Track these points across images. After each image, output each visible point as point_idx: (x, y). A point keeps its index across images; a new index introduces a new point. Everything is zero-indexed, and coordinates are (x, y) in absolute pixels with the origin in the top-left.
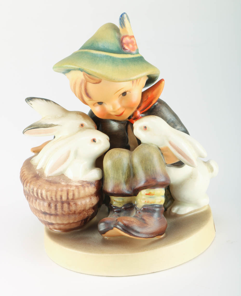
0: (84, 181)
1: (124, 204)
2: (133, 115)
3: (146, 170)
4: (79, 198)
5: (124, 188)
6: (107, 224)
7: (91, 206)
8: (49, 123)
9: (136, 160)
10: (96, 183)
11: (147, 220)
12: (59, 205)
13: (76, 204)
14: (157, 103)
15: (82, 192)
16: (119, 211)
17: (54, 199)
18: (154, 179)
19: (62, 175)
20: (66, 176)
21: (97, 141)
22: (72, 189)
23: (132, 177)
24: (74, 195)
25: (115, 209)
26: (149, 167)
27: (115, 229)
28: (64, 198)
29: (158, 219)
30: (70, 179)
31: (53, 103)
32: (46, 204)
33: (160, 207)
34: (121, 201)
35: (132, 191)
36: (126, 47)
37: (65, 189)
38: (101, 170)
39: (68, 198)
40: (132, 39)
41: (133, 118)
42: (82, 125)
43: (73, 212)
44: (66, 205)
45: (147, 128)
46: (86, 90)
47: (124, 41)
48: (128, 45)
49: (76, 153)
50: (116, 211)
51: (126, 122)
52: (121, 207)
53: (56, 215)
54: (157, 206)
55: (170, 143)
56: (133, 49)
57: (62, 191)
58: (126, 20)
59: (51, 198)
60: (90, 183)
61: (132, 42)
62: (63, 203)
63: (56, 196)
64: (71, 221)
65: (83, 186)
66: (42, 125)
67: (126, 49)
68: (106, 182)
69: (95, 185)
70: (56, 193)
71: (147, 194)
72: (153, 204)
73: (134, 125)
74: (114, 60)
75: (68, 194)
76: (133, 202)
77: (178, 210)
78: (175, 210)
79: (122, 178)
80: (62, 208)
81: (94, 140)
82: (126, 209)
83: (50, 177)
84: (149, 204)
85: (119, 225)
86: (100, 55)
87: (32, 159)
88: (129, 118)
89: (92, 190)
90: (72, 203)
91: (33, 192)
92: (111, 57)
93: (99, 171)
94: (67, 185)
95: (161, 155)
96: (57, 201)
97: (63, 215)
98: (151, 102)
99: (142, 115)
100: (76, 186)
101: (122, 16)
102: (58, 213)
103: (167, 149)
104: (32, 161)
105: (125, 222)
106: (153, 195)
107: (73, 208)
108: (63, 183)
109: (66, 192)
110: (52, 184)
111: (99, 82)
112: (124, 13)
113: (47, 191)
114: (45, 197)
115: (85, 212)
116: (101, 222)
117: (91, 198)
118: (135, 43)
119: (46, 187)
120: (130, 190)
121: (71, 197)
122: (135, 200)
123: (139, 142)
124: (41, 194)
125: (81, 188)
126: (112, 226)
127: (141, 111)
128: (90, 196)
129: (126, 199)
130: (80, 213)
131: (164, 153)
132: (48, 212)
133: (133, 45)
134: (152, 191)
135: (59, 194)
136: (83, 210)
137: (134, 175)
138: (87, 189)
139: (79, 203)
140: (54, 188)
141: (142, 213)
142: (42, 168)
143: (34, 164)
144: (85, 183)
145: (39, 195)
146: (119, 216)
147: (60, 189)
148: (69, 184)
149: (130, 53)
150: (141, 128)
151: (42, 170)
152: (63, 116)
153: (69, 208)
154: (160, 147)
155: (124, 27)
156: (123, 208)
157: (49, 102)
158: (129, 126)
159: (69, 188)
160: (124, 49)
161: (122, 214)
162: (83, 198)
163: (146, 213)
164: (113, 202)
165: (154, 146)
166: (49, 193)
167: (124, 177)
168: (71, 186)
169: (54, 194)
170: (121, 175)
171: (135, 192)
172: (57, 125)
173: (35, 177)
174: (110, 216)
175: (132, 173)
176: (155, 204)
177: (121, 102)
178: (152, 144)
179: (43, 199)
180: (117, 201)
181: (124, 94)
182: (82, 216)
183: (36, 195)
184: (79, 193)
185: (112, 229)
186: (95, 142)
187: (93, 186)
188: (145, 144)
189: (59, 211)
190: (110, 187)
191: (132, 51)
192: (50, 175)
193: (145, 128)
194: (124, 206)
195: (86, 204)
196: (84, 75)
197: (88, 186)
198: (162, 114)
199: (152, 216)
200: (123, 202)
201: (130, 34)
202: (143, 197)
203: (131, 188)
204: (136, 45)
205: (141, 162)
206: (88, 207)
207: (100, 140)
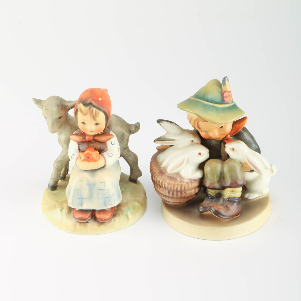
0: (191, 179)
1: (215, 194)
2: (226, 137)
3: (232, 177)
4: (188, 190)
5: (217, 185)
6: (204, 208)
7: (195, 193)
8: (172, 138)
9: (226, 169)
10: (199, 180)
11: (230, 208)
12: (175, 193)
13: (185, 193)
14: (242, 130)
15: (190, 186)
16: (212, 198)
17: (172, 189)
18: (236, 183)
19: (178, 174)
20: (181, 174)
21: (202, 154)
22: (184, 184)
23: (222, 179)
24: (185, 188)
25: (210, 196)
26: (234, 175)
27: (209, 211)
28: (179, 189)
29: (237, 206)
30: (183, 177)
31: (174, 124)
32: (167, 191)
33: (239, 198)
34: (214, 192)
35: (221, 187)
36: (225, 100)
37: (179, 183)
38: (202, 172)
39: (181, 190)
40: (230, 93)
41: (225, 139)
42: (192, 141)
43: (183, 197)
44: (179, 193)
45: (234, 150)
46: (198, 124)
47: (225, 95)
48: (226, 97)
49: (188, 161)
50: (210, 198)
51: (220, 141)
52: (214, 196)
53: (172, 198)
54: (236, 198)
55: (248, 160)
56: (230, 100)
57: (178, 185)
58: (227, 81)
59: (171, 188)
60: (195, 180)
61: (229, 96)
62: (177, 192)
63: (173, 188)
64: (182, 202)
65: (191, 182)
66: (167, 139)
67: (225, 101)
68: (205, 180)
69: (198, 182)
70: (174, 186)
71: (231, 191)
72: (234, 197)
73: (226, 145)
74: (217, 109)
75: (181, 187)
76: (221, 193)
77: (249, 196)
78: (247, 196)
79: (216, 179)
80: (177, 194)
81: (200, 154)
82: (217, 197)
83: (170, 174)
84: (232, 197)
85: (212, 210)
86: (209, 105)
87: (158, 157)
88: (223, 139)
89: (196, 184)
90: (183, 192)
91: (159, 183)
92: (215, 107)
93: (201, 173)
94: (181, 181)
95: (242, 167)
96: (174, 191)
97: (177, 198)
98: (238, 130)
99: (232, 138)
100: (187, 183)
101: (224, 78)
102: (174, 197)
103: (246, 163)
104: (158, 158)
105: (216, 209)
106: (235, 192)
107: (184, 195)
108: (179, 180)
109: (180, 186)
110: (172, 179)
111: (207, 122)
112: (226, 77)
113: (168, 184)
114: (166, 187)
115: (190, 197)
116: (201, 206)
117: (195, 189)
118: (231, 96)
119: (168, 181)
120: (220, 187)
121: (183, 188)
122: (223, 192)
123: (228, 156)
124: (165, 185)
125: (190, 184)
126: (208, 209)
127: (230, 135)
128: (195, 188)
129: (217, 191)
130: (187, 197)
131: (243, 165)
132: (168, 196)
133: (230, 98)
134: (234, 189)
135: (176, 186)
136: (190, 196)
137: (224, 178)
138: (193, 184)
139: (187, 192)
140: (172, 182)
141: (227, 203)
142: (165, 167)
143: (159, 162)
144: (192, 180)
145: (163, 185)
146: (212, 201)
147: (176, 183)
148: (183, 180)
149: (228, 103)
150: (230, 149)
151: (165, 168)
152: (180, 134)
153: (181, 195)
154: (242, 162)
155: (225, 85)
156: (215, 196)
157: (172, 124)
158: (222, 144)
159: (182, 183)
160: (224, 100)
161: (214, 200)
162: (190, 189)
163: (230, 203)
164: (208, 192)
165: (238, 161)
166: (169, 186)
167: (217, 179)
168: (184, 182)
169: (172, 186)
170: (215, 178)
171: (224, 188)
172: (176, 140)
173: (160, 172)
174: (205, 201)
175: (222, 176)
176: (235, 197)
177: (219, 131)
178: (237, 160)
179: (165, 188)
180: (211, 192)
181: (222, 127)
182: (188, 199)
183: (161, 185)
184: (188, 187)
185: (208, 211)
186: (201, 155)
187: (197, 182)
188: (232, 160)
189: (175, 196)
190: (207, 184)
191: (229, 102)
192: (170, 173)
193: (233, 149)
194: (215, 195)
195: (192, 193)
196: (198, 117)
197: (194, 183)
198: (244, 138)
199: (233, 204)
200: (215, 193)
201: (228, 90)
202: (228, 192)
203: (221, 185)
204: (232, 97)
205: (229, 171)
206: (193, 194)
207: (203, 154)
